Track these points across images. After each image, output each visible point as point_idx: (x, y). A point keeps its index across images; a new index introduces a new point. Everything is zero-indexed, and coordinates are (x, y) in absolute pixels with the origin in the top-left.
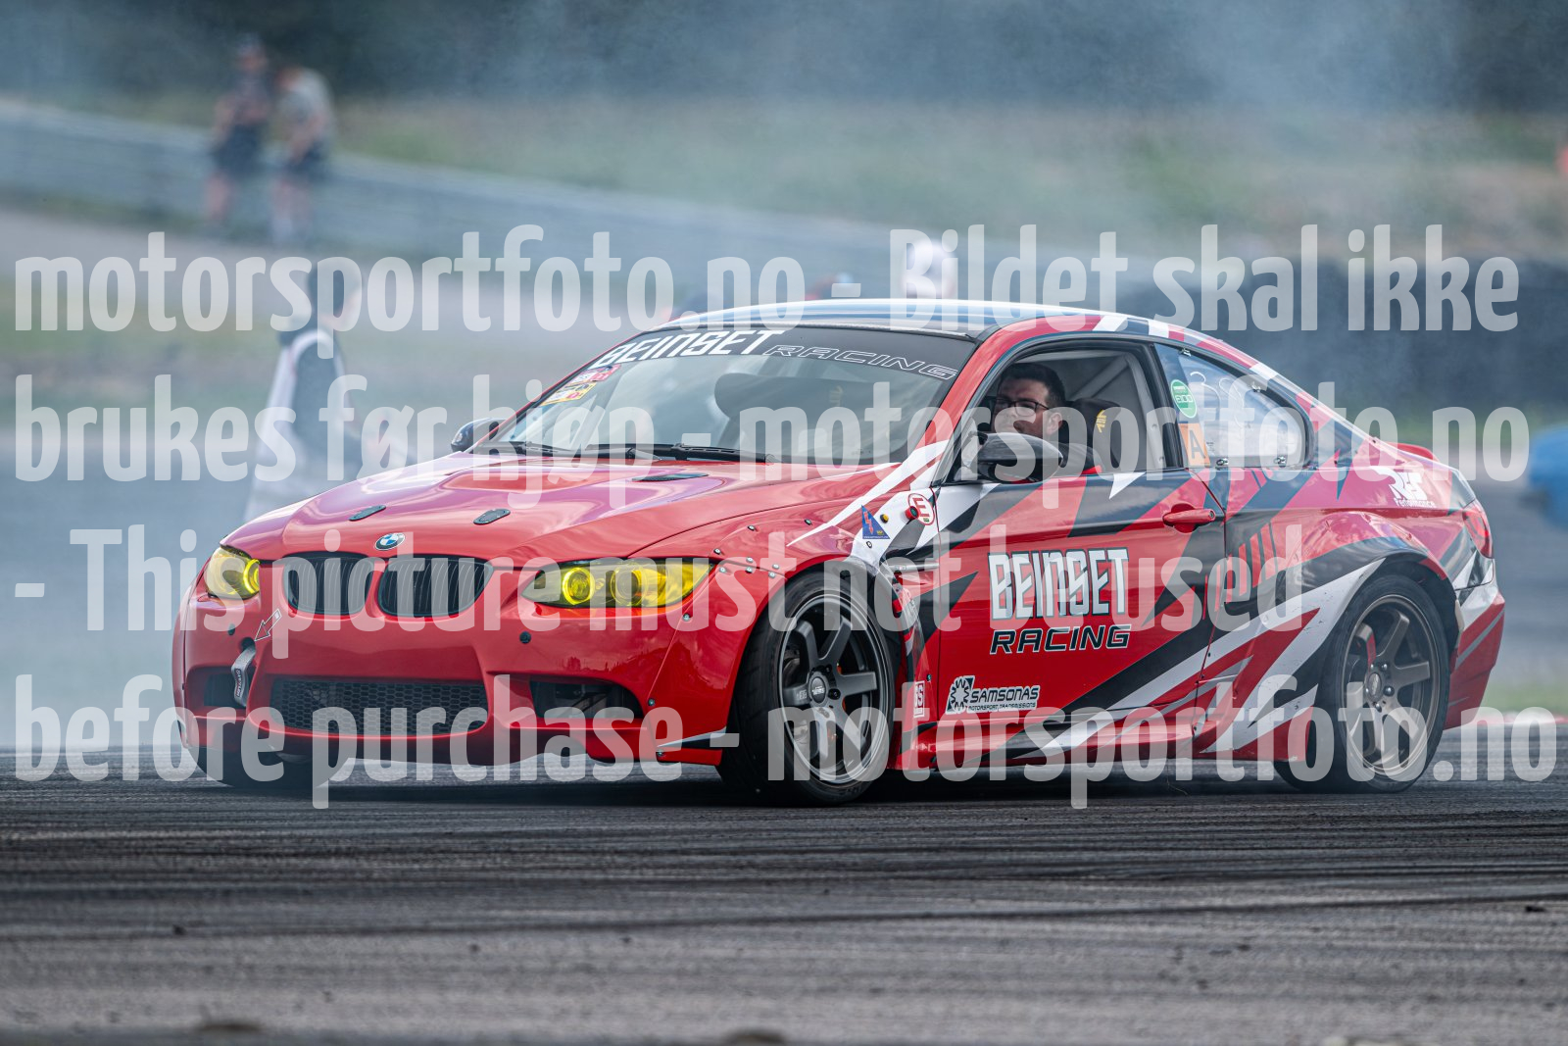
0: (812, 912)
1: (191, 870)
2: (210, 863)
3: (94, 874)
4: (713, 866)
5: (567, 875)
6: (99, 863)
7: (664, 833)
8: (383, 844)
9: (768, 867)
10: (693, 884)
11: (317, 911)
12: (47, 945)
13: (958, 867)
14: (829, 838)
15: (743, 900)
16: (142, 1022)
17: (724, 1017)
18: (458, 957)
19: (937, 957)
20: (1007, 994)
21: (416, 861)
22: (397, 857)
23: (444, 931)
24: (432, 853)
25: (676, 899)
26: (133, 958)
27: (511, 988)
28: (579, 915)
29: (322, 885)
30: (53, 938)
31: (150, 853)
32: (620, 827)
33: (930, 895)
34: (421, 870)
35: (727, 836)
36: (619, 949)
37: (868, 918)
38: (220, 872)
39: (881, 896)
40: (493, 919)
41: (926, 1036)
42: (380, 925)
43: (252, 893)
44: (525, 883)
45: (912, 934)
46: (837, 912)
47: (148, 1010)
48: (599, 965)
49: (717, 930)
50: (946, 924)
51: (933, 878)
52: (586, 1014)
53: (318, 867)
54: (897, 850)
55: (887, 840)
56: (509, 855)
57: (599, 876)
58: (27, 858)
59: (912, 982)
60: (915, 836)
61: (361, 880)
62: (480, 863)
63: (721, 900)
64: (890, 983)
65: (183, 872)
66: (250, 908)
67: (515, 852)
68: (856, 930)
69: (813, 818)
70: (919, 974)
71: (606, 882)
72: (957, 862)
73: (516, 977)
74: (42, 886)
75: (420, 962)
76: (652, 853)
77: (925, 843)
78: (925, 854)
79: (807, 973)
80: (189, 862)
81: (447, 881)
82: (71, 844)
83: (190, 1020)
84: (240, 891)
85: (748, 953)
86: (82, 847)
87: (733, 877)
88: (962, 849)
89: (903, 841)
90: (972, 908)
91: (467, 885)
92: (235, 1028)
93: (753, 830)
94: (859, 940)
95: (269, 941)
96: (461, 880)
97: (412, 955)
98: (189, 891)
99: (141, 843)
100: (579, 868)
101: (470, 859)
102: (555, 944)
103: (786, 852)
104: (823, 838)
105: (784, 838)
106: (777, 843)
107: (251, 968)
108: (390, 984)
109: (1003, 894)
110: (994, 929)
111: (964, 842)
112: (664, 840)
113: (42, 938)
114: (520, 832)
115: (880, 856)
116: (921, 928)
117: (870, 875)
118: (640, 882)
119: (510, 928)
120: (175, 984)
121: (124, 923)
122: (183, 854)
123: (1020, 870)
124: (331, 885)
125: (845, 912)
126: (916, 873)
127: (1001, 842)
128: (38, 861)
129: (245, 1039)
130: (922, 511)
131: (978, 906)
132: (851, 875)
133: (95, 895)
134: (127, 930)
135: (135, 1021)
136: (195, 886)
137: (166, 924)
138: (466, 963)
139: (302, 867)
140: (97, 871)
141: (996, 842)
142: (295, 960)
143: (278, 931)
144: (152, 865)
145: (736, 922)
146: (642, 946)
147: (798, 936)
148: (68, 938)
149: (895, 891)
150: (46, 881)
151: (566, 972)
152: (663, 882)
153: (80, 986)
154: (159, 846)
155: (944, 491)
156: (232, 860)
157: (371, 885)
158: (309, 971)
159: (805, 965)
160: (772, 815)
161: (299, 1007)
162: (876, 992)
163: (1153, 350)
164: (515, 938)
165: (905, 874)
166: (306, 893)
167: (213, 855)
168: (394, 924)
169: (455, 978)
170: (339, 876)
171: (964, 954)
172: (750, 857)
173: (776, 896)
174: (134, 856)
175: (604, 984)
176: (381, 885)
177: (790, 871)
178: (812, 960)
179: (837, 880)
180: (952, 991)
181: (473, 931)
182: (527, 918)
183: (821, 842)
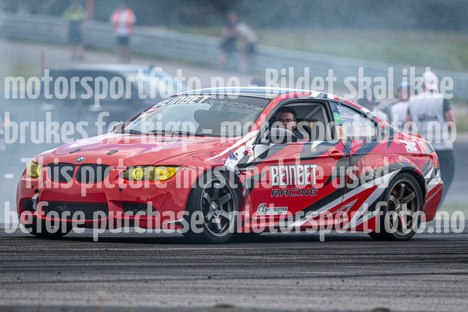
0: (398, 272)
1: (213, 259)
2: (219, 257)
3: (184, 261)
4: (369, 258)
5: (325, 261)
6: (186, 257)
7: (355, 248)
8: (270, 252)
9: (386, 259)
10: (363, 264)
11: (251, 272)
12: (170, 282)
13: (442, 259)
14: (404, 250)
15: (378, 269)
16: (198, 305)
17: (372, 304)
18: (293, 285)
19: (436, 286)
20: (457, 297)
21: (280, 257)
22: (275, 256)
23: (289, 278)
24: (285, 254)
25: (358, 268)
26: (196, 285)
27: (308, 295)
28: (329, 273)
29: (252, 264)
30: (172, 280)
31: (201, 254)
32: (341, 247)
33: (434, 267)
34: (282, 260)
35: (373, 249)
36: (341, 283)
37: (415, 274)
38: (222, 260)
39: (419, 267)
40: (303, 274)
41: (432, 309)
42: (270, 276)
43: (231, 266)
44: (313, 264)
45: (428, 279)
46: (406, 273)
47: (200, 301)
48: (335, 288)
49: (371, 277)
50: (439, 276)
51: (435, 262)
52: (331, 303)
53: (251, 259)
54: (424, 254)
55: (421, 251)
56: (308, 255)
57: (335, 262)
58: (164, 256)
59: (428, 293)
60: (430, 250)
61: (264, 263)
62: (299, 258)
63: (371, 269)
64: (422, 293)
65: (211, 260)
66: (231, 271)
67: (310, 254)
68: (412, 278)
69: (399, 244)
70: (430, 291)
71: (337, 263)
72: (442, 257)
73: (310, 292)
74: (169, 264)
75: (281, 287)
76: (351, 255)
77: (433, 252)
78: (432, 255)
79: (397, 291)
80: (213, 257)
81: (289, 263)
82: (178, 252)
83: (213, 304)
84: (228, 266)
85: (379, 285)
86: (180, 253)
87: (375, 262)
88: (443, 254)
89: (426, 251)
90: (447, 271)
91: (295, 264)
92: (226, 306)
93: (381, 248)
94: (413, 281)
95: (236, 280)
96: (294, 262)
97: (279, 285)
98: (213, 266)
99: (198, 251)
100: (329, 259)
101: (296, 256)
102: (322, 282)
103: (391, 254)
104: (402, 250)
105: (391, 250)
106: (388, 252)
107: (231, 288)
108: (272, 294)
109: (456, 267)
110: (453, 277)
111: (444, 252)
112: (354, 251)
113: (169, 280)
114: (312, 248)
115: (419, 256)
116: (431, 277)
117: (416, 261)
118: (347, 263)
119: (308, 277)
120: (208, 293)
121: (193, 275)
122: (211, 254)
123: (461, 260)
124: (255, 264)
125: (408, 273)
126: (430, 261)
127: (455, 251)
128: (168, 257)
129: (228, 310)
130: (250, 152)
131: (448, 271)
132: (410, 261)
133: (185, 267)
134: (194, 277)
135: (196, 304)
136: (214, 264)
137: (206, 275)
138: (296, 287)
139: (246, 259)
140: (185, 260)
141: (454, 251)
142: (244, 286)
143: (239, 278)
144: (202, 258)
145: (376, 275)
146: (348, 283)
147: (394, 279)
148: (176, 279)
149: (423, 266)
150: (170, 263)
151: (325, 290)
152: (354, 263)
153: (180, 294)
154: (204, 252)
155: (257, 146)
156: (226, 257)
157: (267, 264)
158: (248, 289)
159: (397, 288)
160: (387, 243)
161: (245, 300)
162: (417, 296)
163: (328, 103)
164: (310, 280)
165: (426, 261)
166: (247, 266)
167: (220, 255)
168: (273, 276)
169: (292, 292)
170: (258, 261)
171: (444, 285)
172: (380, 256)
173: (388, 268)
174: (196, 255)
175: (336, 294)
176: (270, 264)
177: (392, 260)
178: (398, 287)
179: (406, 263)
180: (440, 296)
181: (297, 278)
182: (313, 274)
183: (402, 251)
